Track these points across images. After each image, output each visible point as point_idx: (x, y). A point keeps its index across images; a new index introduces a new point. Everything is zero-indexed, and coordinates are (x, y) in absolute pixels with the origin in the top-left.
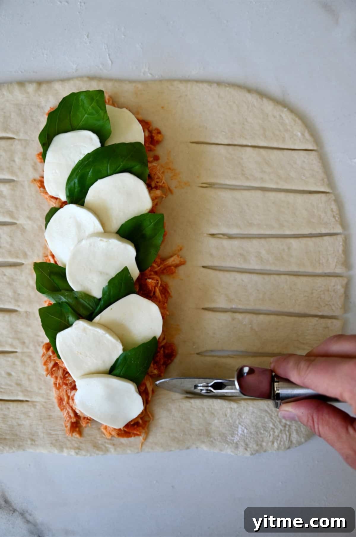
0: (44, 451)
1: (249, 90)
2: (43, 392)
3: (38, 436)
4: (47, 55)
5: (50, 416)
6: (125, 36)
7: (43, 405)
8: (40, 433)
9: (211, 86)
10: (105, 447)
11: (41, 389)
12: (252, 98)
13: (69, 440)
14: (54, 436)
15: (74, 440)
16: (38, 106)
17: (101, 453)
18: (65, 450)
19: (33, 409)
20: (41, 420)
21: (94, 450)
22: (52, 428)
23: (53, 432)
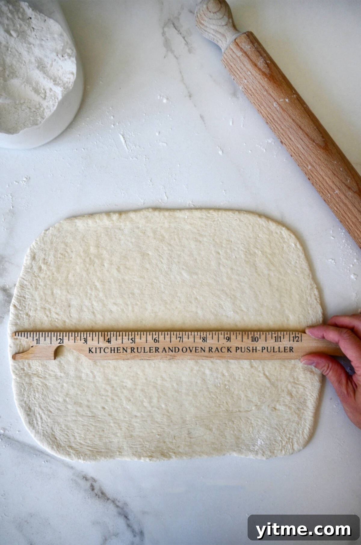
0: (127, 459)
1: (260, 215)
2: (127, 419)
3: (123, 449)
4: (124, 193)
5: (131, 435)
6: (175, 180)
7: (127, 428)
8: (125, 448)
9: (234, 213)
10: (169, 454)
11: (125, 417)
12: (262, 221)
13: (144, 451)
14: (134, 449)
15: (148, 451)
16: (120, 229)
17: (166, 459)
18: (142, 458)
19: (120, 431)
20: (125, 438)
21: (162, 457)
22: (134, 444)
23: (133, 446)
